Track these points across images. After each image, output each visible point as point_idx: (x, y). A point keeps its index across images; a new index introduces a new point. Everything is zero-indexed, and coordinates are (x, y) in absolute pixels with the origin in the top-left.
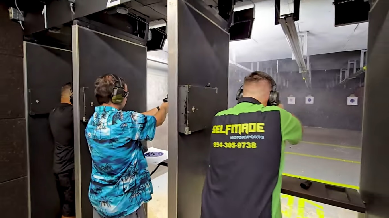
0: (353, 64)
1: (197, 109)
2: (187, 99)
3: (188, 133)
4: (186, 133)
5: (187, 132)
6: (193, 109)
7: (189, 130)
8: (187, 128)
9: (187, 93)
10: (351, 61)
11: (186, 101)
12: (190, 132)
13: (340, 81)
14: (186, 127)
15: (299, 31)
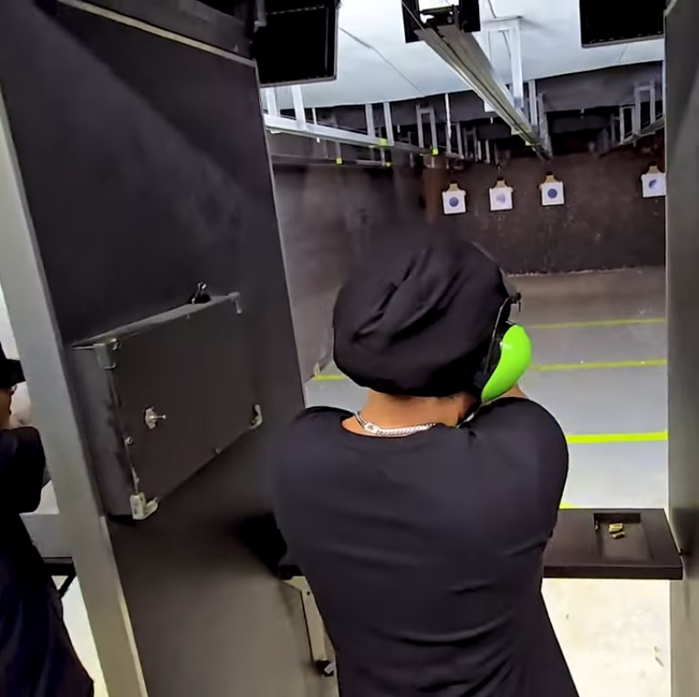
0: (648, 92)
1: (164, 417)
2: (112, 396)
3: (145, 514)
4: (139, 515)
5: (140, 509)
6: (151, 417)
7: (148, 501)
8: (136, 499)
9: (110, 372)
10: (642, 85)
11: (110, 402)
12: (153, 506)
13: (622, 138)
14: (135, 494)
15: (495, 17)
